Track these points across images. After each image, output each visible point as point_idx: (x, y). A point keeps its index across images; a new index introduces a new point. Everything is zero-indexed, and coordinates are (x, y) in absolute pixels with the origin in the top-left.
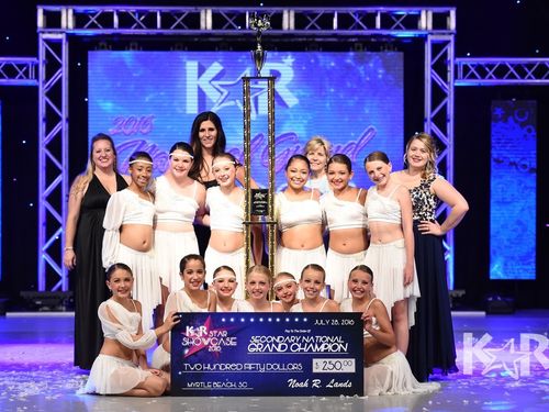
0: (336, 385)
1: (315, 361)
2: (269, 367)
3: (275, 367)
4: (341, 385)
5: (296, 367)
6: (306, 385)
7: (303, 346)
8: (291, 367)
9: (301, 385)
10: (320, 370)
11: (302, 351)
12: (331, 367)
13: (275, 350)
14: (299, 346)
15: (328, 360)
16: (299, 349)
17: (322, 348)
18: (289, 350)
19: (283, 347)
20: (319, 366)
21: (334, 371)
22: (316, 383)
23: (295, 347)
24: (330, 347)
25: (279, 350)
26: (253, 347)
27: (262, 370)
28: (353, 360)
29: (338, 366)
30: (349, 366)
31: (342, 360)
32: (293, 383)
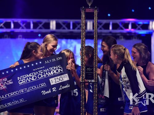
0: (63, 88)
1: (50, 80)
2: (31, 88)
3: (34, 87)
4: (65, 87)
5: (43, 85)
6: (50, 91)
7: (43, 75)
8: (41, 85)
9: (48, 92)
10: (54, 83)
11: (43, 77)
12: (58, 80)
13: (31, 80)
14: (42, 75)
15: (56, 78)
16: (42, 76)
17: (52, 73)
18: (37, 78)
19: (35, 78)
20: (53, 81)
21: (60, 81)
22: (54, 89)
23: (40, 76)
24: (55, 72)
25: (33, 79)
26: (21, 81)
27: (28, 91)
28: (67, 75)
29: (61, 79)
30: (66, 78)
31: (62, 76)
32: (44, 92)
